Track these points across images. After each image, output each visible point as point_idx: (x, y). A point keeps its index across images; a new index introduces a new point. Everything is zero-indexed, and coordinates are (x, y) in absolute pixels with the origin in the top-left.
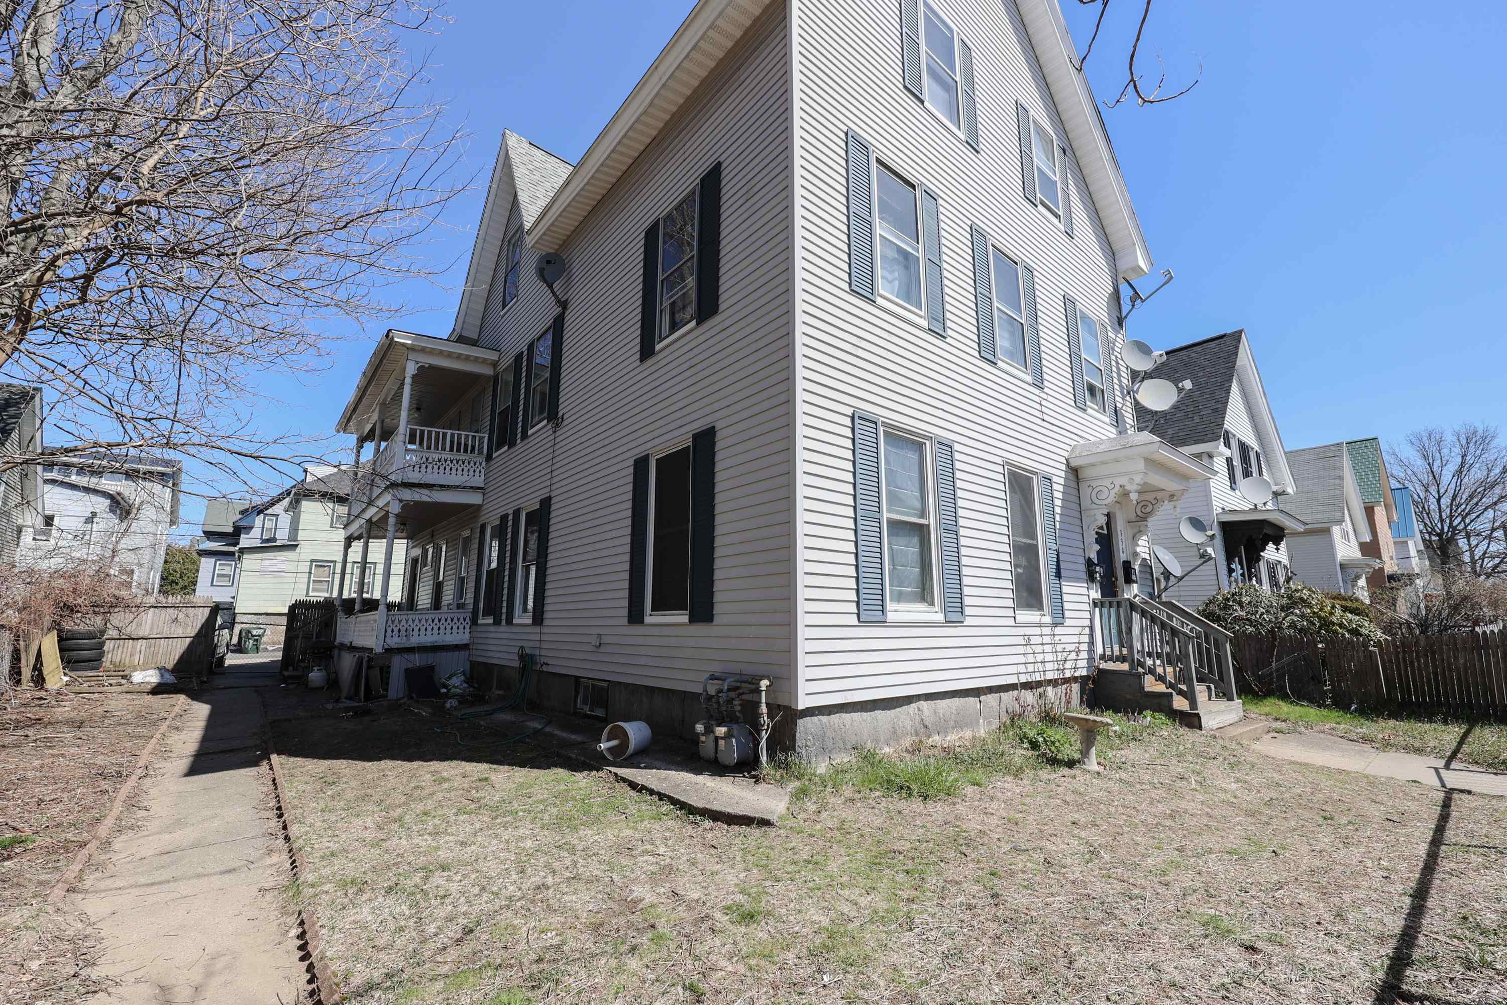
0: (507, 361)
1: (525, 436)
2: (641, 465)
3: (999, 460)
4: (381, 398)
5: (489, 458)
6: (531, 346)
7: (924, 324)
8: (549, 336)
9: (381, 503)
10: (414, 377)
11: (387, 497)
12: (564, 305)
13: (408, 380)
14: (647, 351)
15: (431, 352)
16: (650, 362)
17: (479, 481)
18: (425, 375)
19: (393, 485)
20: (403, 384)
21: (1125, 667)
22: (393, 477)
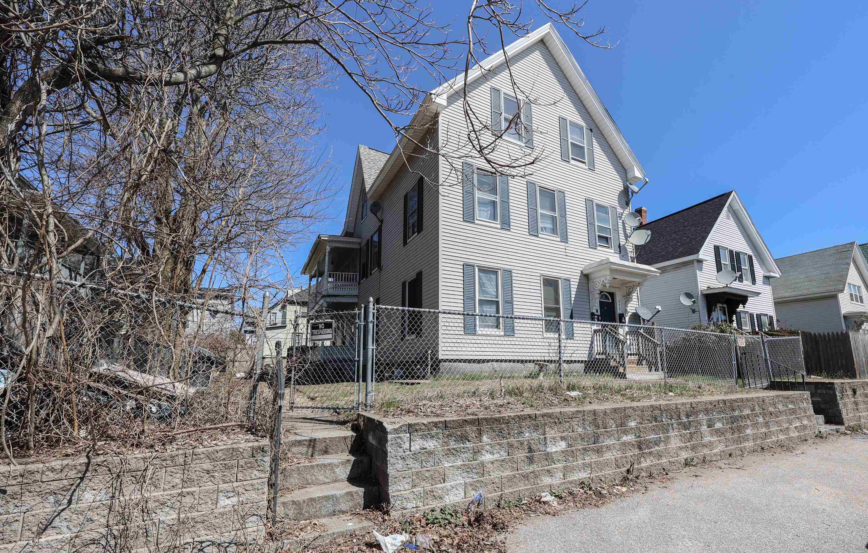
0: (364, 242)
1: (371, 274)
2: (404, 284)
3: (538, 275)
4: (317, 260)
5: (359, 283)
6: (372, 237)
7: (499, 226)
8: (377, 233)
9: (320, 303)
10: (329, 252)
11: (322, 301)
12: (381, 221)
13: (327, 254)
14: (405, 243)
15: (335, 241)
16: (406, 246)
17: (356, 292)
18: (334, 250)
19: (324, 296)
20: (325, 255)
21: (604, 357)
22: (323, 293)
